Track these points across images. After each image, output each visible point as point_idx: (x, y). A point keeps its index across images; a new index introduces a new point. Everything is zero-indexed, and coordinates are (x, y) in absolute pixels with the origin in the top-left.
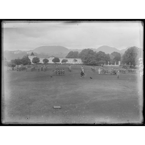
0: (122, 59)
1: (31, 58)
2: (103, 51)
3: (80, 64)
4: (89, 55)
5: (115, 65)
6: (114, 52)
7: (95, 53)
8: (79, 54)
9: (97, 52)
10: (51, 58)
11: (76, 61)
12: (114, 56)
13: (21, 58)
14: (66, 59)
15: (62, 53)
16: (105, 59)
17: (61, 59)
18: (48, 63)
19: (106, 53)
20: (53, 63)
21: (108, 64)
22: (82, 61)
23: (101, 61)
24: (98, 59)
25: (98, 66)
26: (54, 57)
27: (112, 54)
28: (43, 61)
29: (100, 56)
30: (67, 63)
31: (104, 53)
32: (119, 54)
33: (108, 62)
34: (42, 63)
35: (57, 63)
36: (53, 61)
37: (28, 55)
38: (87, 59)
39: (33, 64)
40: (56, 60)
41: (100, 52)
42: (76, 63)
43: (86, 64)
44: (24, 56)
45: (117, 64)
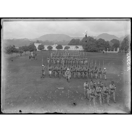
0: (120, 46)
1: (37, 45)
2: (103, 39)
3: (81, 51)
4: (90, 42)
5: (114, 52)
6: (114, 39)
7: (95, 41)
8: (80, 41)
9: (97, 40)
10: (55, 45)
11: (78, 48)
12: (113, 43)
13: (28, 45)
14: (69, 46)
15: (64, 41)
16: (104, 46)
17: (64, 46)
18: (52, 50)
19: (106, 40)
20: (56, 49)
21: (108, 51)
22: (83, 48)
23: (101, 48)
24: (98, 46)
25: (98, 53)
26: (57, 44)
27: (111, 41)
28: (47, 48)
29: (100, 43)
30: (69, 49)
31: (104, 40)
32: (118, 41)
33: (108, 49)
34: (47, 49)
35: (60, 49)
36: (56, 48)
37: (34, 43)
38: (88, 46)
39: (38, 51)
40: (59, 47)
41: (100, 39)
42: (78, 49)
43: (87, 51)
44: (30, 44)
45: (116, 50)
